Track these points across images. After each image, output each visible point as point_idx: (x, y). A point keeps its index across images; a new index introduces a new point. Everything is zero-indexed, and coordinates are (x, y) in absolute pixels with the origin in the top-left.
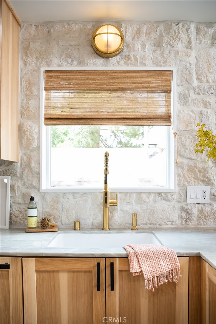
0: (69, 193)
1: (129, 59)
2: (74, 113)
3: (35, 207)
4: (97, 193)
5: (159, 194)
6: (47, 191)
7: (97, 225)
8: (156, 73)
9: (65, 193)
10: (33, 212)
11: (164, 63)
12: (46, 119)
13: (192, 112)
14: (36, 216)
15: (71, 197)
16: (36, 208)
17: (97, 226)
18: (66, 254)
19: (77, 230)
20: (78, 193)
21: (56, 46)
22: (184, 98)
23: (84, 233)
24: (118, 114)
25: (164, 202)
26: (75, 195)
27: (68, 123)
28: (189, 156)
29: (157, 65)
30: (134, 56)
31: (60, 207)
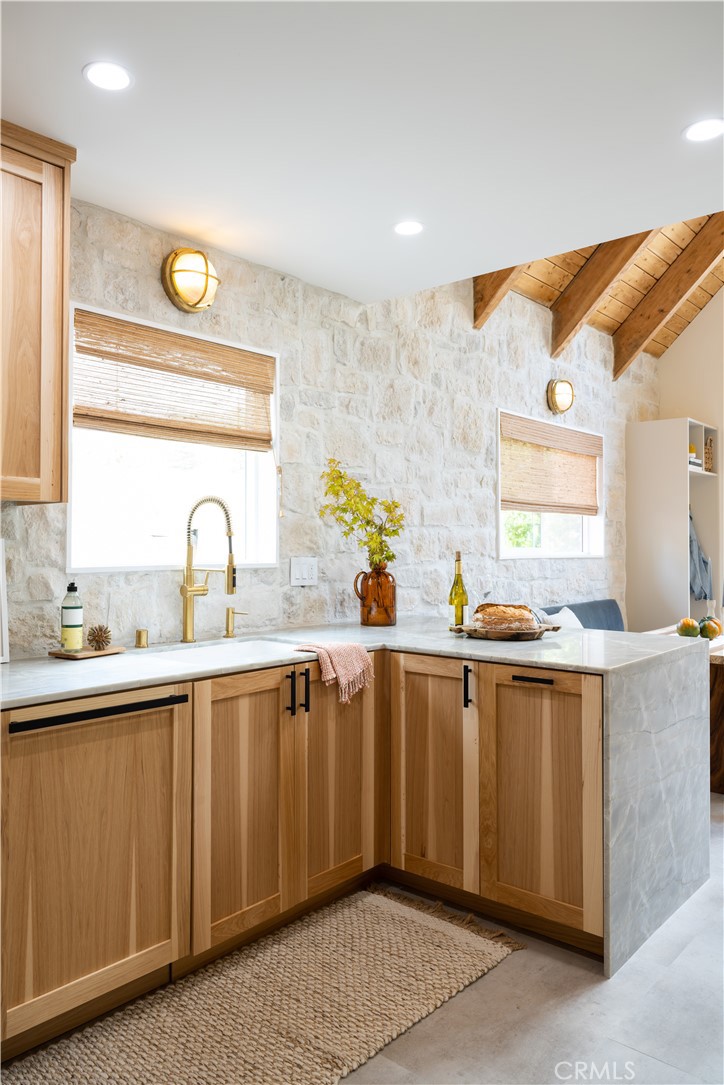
0: (119, 573)
1: (217, 323)
2: (129, 411)
3: (79, 605)
4: (168, 573)
5: (256, 571)
6: (81, 572)
7: (168, 636)
8: (254, 358)
9: (112, 575)
10: (76, 617)
11: (264, 341)
12: (75, 415)
13: (297, 431)
14: (81, 626)
15: (122, 583)
16: (81, 607)
17: (167, 638)
18: (252, 665)
19: (143, 647)
20: (136, 572)
21: (97, 260)
22: (287, 408)
23: (162, 651)
24: (200, 422)
25: (263, 585)
26: (130, 577)
27: (119, 430)
28: (293, 508)
29: (257, 345)
30: (225, 318)
31: (103, 604)
